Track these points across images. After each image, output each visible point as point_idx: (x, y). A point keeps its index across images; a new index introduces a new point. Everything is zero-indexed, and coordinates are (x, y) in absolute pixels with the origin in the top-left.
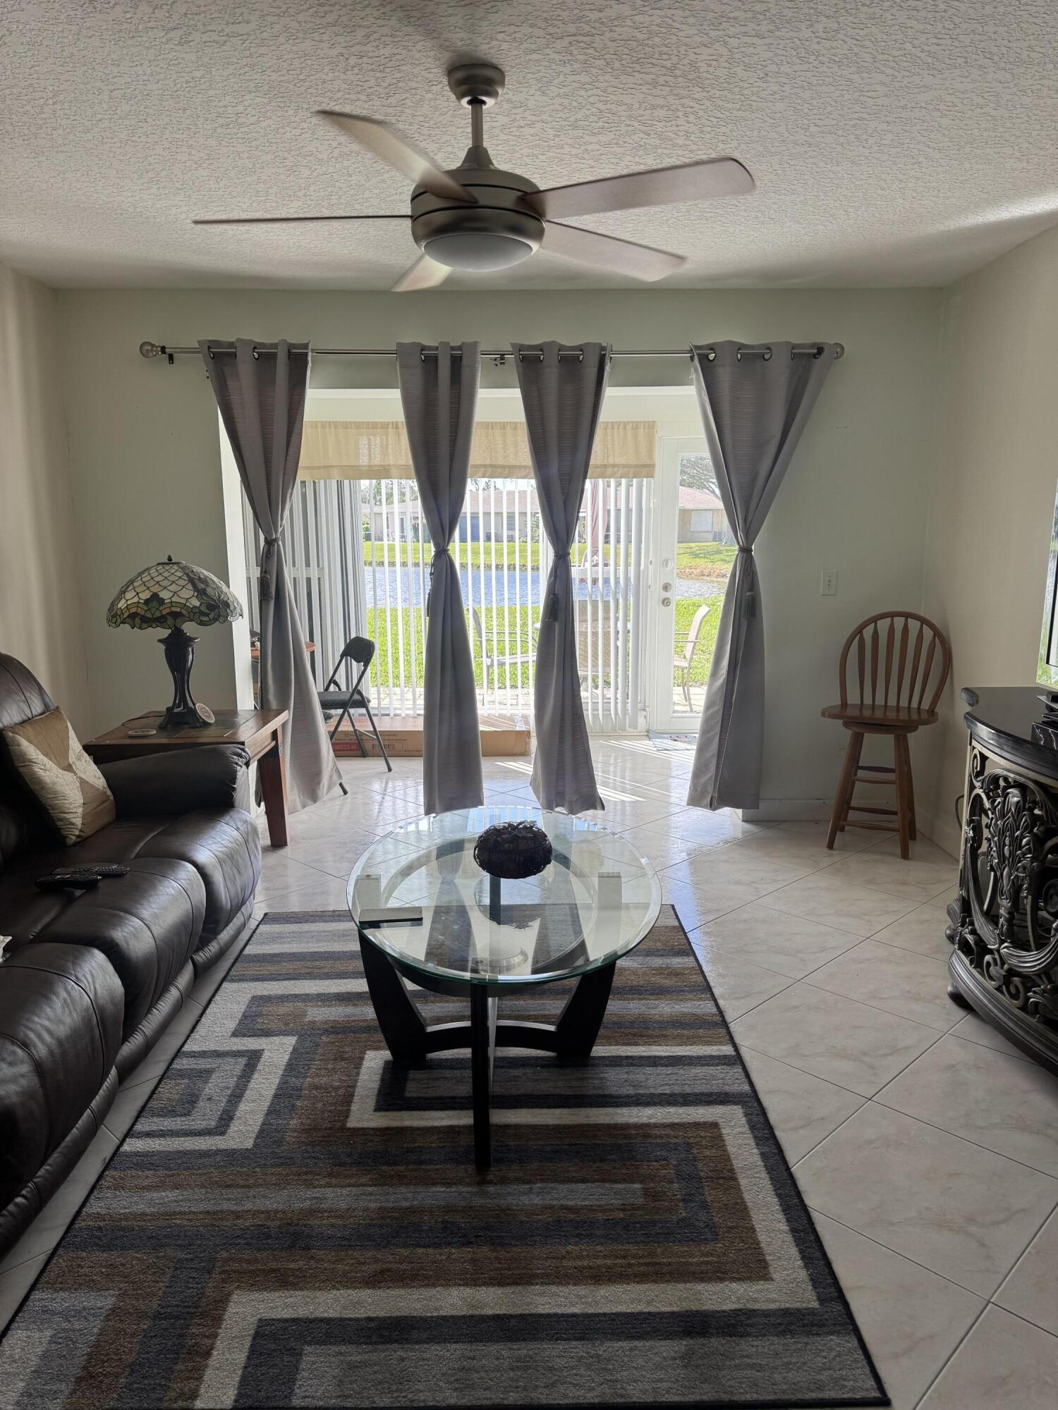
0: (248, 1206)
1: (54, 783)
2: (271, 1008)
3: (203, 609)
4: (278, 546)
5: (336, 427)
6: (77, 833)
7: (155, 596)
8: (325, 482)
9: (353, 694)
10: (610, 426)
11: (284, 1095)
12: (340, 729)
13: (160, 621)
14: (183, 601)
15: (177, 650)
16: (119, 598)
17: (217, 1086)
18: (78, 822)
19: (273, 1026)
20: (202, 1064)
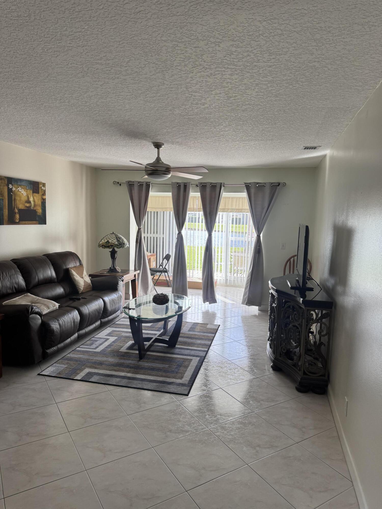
0: (95, 359)
1: (78, 280)
2: (115, 333)
3: (118, 244)
4: (141, 230)
5: (166, 197)
6: (81, 291)
7: (108, 241)
8: (166, 212)
9: (164, 269)
10: (244, 198)
11: (110, 346)
12: (159, 279)
13: (108, 247)
14: (114, 243)
15: (113, 254)
16: (101, 241)
17: (97, 343)
18: (82, 289)
19: (114, 335)
20: (97, 339)
